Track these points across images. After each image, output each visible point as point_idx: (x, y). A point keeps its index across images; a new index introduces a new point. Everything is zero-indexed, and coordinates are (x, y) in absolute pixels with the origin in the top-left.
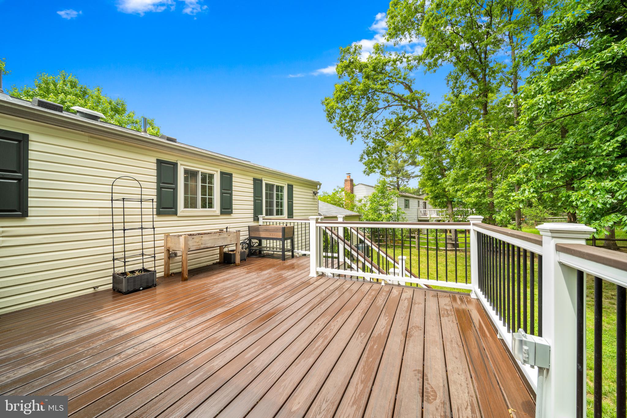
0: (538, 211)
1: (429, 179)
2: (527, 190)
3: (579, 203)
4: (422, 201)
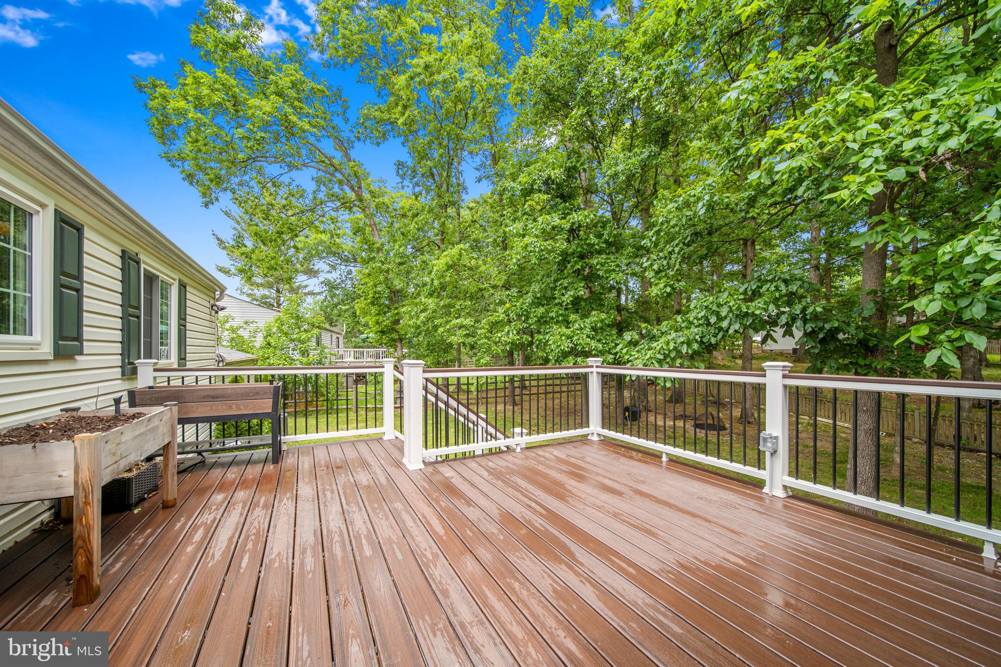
4: (335, 336)
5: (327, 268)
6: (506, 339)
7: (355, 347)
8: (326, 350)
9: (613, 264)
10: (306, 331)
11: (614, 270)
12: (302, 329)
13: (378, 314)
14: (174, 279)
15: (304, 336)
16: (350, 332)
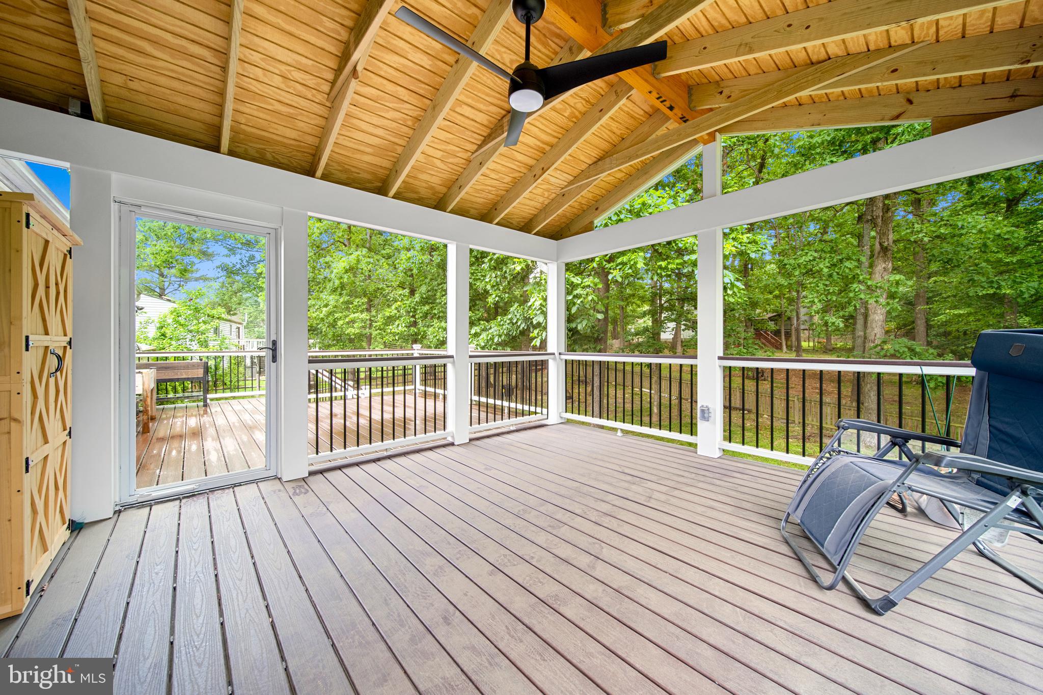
5: (226, 252)
6: (396, 330)
7: (257, 338)
8: (227, 341)
9: (479, 274)
10: (205, 322)
11: (479, 279)
12: (201, 321)
15: (203, 327)
16: (251, 322)
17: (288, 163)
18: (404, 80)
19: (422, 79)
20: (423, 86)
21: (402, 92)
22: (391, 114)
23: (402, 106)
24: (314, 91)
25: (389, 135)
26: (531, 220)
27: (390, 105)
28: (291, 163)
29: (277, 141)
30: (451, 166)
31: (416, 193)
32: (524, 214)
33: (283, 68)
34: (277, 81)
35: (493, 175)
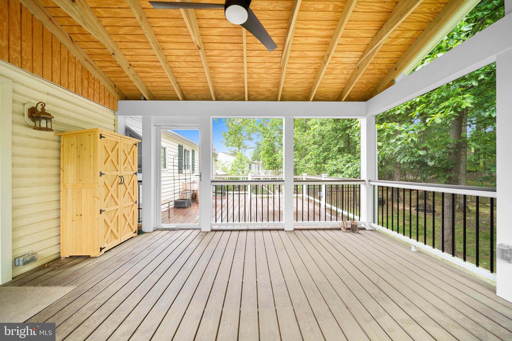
0: (312, 172)
1: (267, 153)
2: (312, 163)
3: (327, 169)
4: (257, 165)
5: (257, 137)
13: (268, 157)
14: (191, 149)
17: (207, 97)
18: (226, 39)
19: (232, 34)
20: (235, 37)
21: (229, 46)
22: (230, 59)
23: (232, 53)
24: (197, 63)
25: (234, 70)
26: (342, 92)
27: (227, 55)
28: (208, 97)
29: (198, 89)
30: (272, 75)
31: (264, 95)
32: (335, 90)
33: (183, 58)
34: (184, 64)
35: (300, 72)
